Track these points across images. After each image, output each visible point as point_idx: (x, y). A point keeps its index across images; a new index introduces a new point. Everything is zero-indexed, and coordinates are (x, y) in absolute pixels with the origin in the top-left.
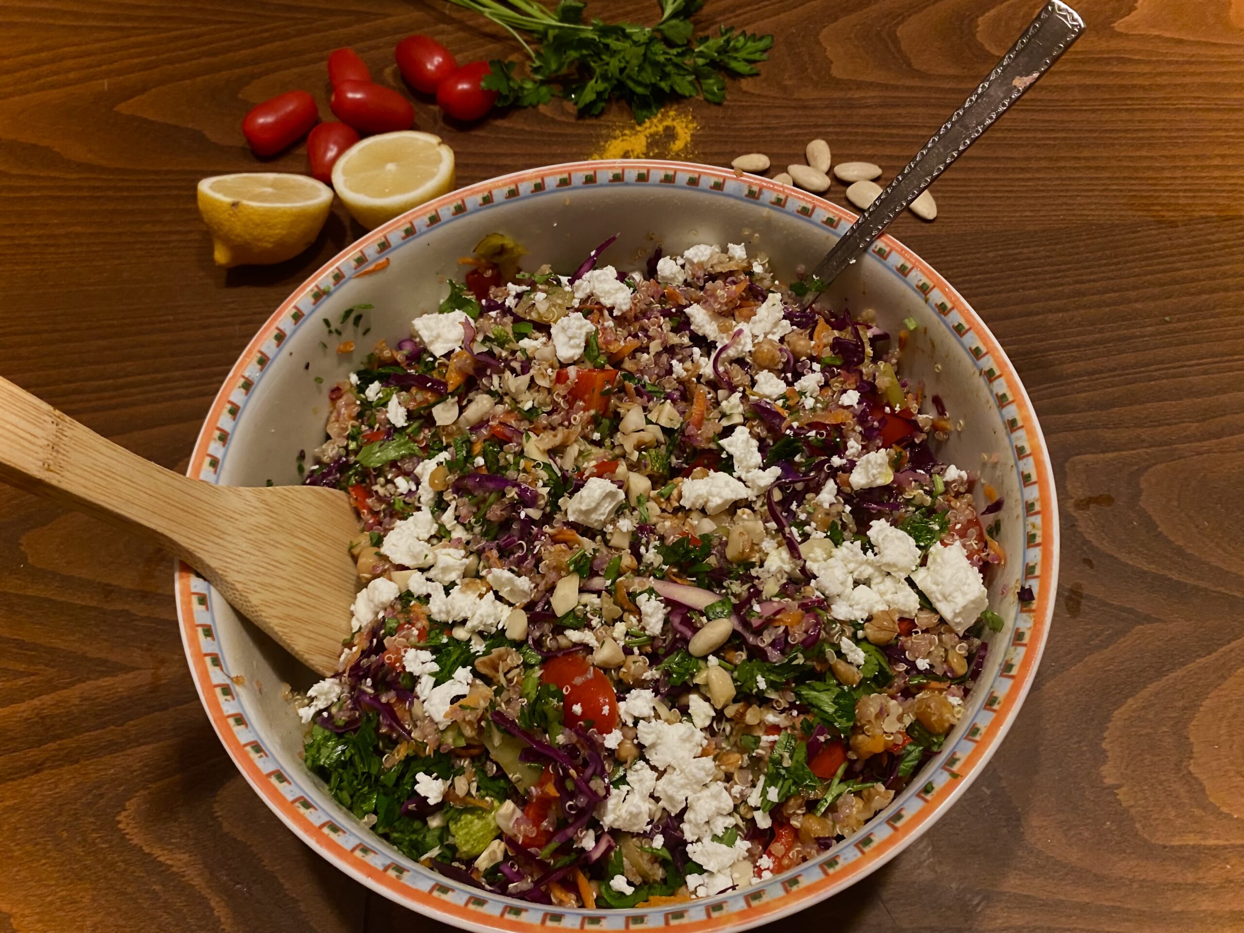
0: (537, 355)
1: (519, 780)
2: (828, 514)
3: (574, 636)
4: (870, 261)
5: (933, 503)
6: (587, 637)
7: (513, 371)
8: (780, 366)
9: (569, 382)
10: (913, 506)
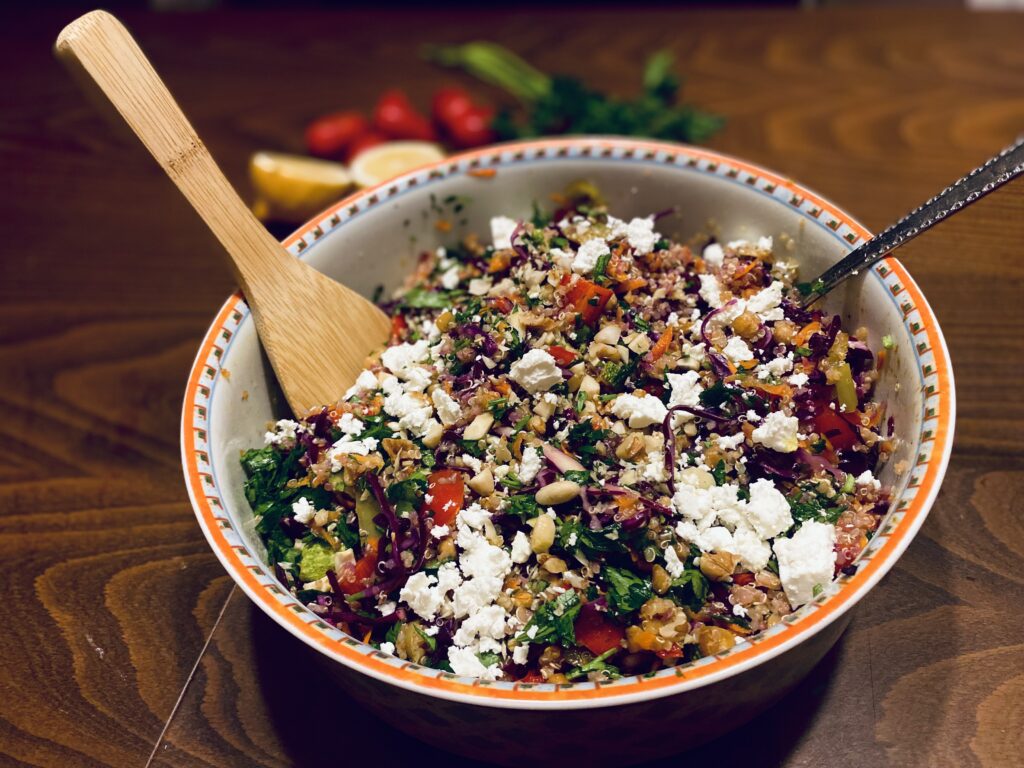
0: (559, 263)
1: (365, 536)
2: (720, 454)
3: (467, 459)
4: (871, 277)
5: (836, 498)
6: (475, 463)
7: (535, 266)
8: (755, 339)
9: (569, 285)
10: (816, 492)
